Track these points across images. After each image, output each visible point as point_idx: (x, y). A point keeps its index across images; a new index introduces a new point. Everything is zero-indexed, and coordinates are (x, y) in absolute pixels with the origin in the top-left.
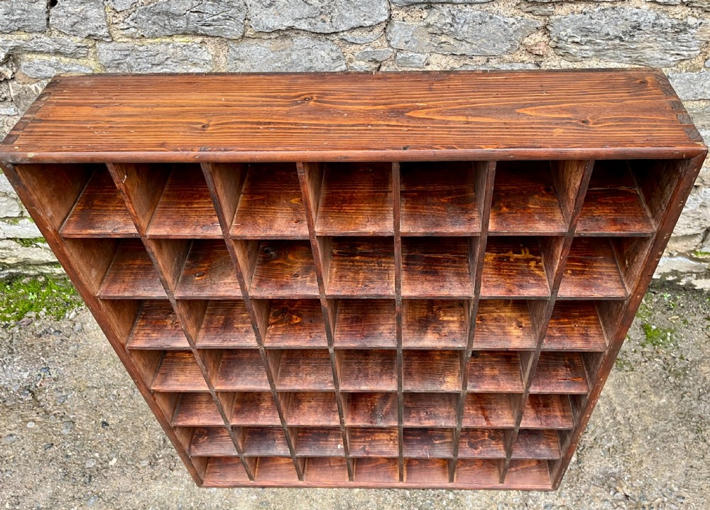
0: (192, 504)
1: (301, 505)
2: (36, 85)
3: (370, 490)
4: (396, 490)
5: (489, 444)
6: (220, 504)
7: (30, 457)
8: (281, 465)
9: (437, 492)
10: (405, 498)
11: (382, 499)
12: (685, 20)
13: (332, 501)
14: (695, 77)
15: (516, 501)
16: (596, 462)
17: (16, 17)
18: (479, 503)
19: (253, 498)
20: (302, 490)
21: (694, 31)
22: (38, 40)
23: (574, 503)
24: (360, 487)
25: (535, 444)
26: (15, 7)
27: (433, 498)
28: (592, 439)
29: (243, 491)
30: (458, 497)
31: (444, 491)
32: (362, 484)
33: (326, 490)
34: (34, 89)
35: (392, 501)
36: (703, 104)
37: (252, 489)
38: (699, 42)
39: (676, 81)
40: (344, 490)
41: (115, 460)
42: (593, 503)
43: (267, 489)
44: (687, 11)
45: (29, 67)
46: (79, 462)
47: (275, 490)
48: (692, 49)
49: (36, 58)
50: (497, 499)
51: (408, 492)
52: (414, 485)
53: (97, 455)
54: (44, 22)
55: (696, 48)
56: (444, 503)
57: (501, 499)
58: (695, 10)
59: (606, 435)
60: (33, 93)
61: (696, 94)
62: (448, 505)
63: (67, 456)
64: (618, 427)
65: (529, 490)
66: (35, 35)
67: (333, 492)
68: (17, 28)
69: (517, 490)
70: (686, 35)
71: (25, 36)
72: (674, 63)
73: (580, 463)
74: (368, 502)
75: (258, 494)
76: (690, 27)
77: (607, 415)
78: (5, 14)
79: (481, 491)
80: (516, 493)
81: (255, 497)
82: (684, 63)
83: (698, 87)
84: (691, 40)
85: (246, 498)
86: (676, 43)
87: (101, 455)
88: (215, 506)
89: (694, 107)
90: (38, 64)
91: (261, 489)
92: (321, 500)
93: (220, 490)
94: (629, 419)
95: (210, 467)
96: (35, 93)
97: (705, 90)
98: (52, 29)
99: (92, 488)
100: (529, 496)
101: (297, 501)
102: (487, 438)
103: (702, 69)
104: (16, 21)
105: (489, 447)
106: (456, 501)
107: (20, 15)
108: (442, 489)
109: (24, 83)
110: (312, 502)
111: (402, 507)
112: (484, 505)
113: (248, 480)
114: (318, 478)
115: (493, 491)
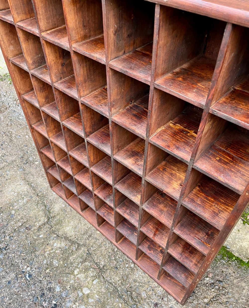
0: (45, 193)
1: (75, 221)
3: (103, 236)
4: (113, 245)
5: (158, 253)
6: (52, 199)
7: (18, 146)
9: (128, 259)
10: (113, 250)
11: (104, 243)
13: (86, 228)
15: (159, 293)
18: (141, 278)
19: (63, 205)
20: (80, 216)
24: (100, 232)
25: (180, 271)
27: (124, 260)
28: (225, 300)
29: (62, 201)
30: (135, 268)
31: (131, 261)
32: (101, 231)
33: (88, 223)
35: (107, 247)
37: (66, 202)
40: (94, 228)
41: (38, 162)
43: (70, 207)
46: (29, 156)
47: (72, 209)
50: (151, 284)
51: (116, 249)
52: (120, 248)
53: (35, 157)
56: (127, 266)
57: (153, 286)
62: (128, 267)
63: (27, 152)
65: (169, 294)
67: (89, 225)
69: (164, 289)
73: (208, 305)
74: (99, 240)
75: (66, 206)
79: (147, 275)
80: (162, 290)
81: (64, 206)
85: (61, 204)
87: (35, 158)
88: (50, 198)
91: (68, 205)
92: (83, 225)
93: (56, 195)
99: (25, 166)
100: (167, 297)
101: (75, 219)
102: (159, 250)
105: (157, 254)
106: (132, 269)
108: (131, 260)
110: (80, 223)
111: (109, 252)
112: (143, 281)
113: (65, 198)
114: (88, 216)
115: (152, 280)
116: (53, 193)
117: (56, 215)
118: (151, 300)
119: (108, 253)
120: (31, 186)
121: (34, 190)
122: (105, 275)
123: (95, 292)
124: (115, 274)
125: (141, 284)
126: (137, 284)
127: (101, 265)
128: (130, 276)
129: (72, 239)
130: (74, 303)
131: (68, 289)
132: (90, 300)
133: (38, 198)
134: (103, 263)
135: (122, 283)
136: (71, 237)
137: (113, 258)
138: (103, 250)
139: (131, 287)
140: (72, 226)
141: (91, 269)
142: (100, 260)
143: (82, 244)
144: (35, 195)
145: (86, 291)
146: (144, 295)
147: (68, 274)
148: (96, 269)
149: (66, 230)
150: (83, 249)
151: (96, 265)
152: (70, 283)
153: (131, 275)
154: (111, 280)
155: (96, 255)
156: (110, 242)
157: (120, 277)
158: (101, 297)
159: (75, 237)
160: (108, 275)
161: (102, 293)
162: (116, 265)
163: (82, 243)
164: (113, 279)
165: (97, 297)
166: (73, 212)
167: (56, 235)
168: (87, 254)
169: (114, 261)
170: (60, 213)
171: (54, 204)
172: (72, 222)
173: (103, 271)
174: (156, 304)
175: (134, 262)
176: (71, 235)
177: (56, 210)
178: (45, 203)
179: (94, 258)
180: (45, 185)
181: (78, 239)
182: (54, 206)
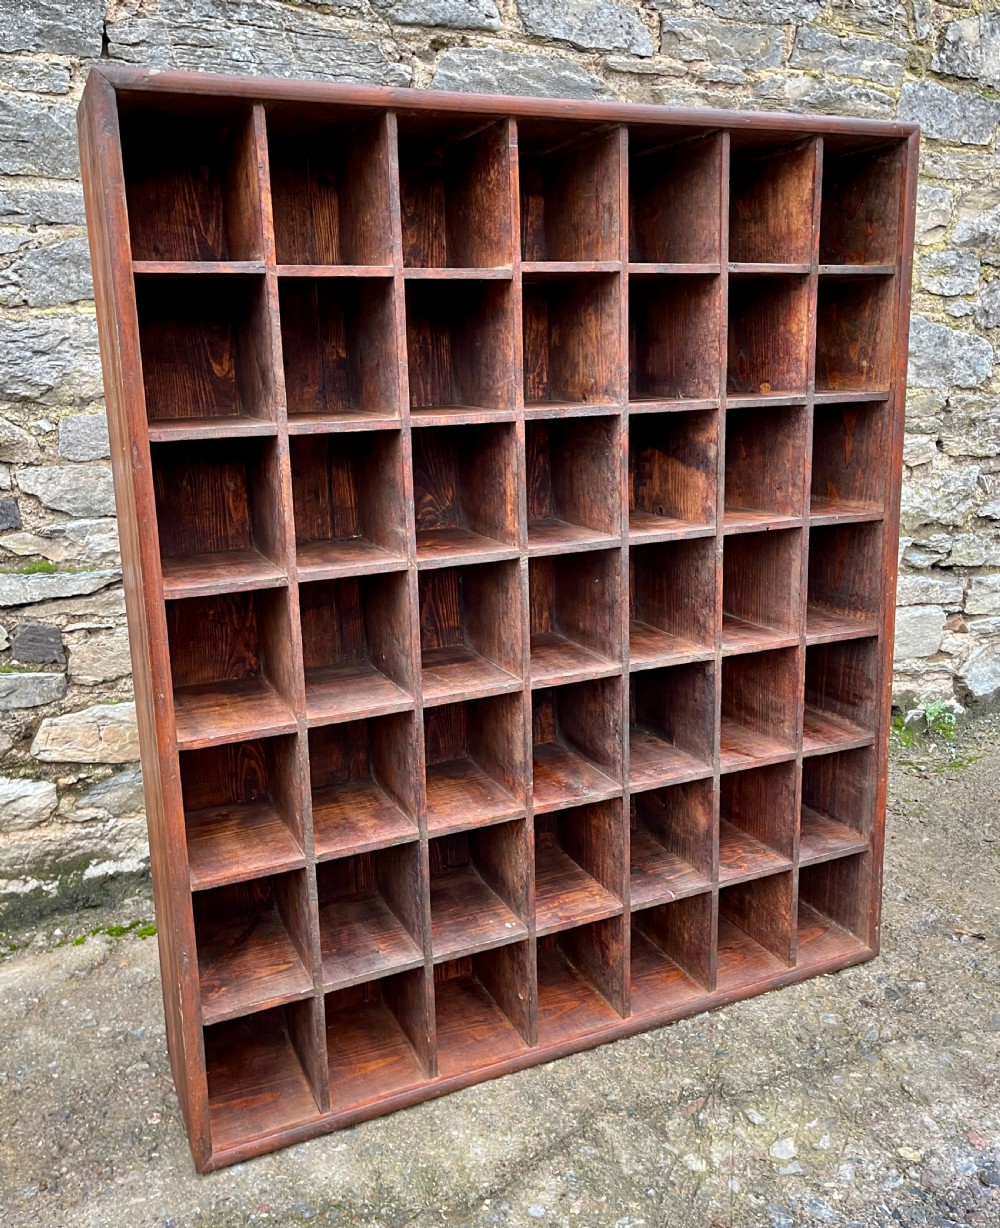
1: (454, 1121)
3: (574, 1056)
6: (266, 1187)
8: (374, 1071)
9: (697, 1020)
10: (646, 1045)
11: (606, 1060)
13: (512, 1094)
18: (775, 1008)
19: (337, 1149)
20: (441, 1102)
23: (914, 964)
30: (736, 1013)
31: (707, 1013)
33: (490, 1083)
35: (628, 1056)
37: (328, 1138)
42: (941, 955)
43: (362, 1129)
47: (380, 1123)
50: (800, 996)
56: (721, 1028)
57: (806, 994)
67: (506, 1082)
74: (585, 1072)
75: (347, 1141)
79: (767, 994)
80: (822, 980)
81: (343, 1148)
85: (324, 1156)
88: (256, 1191)
91: (348, 1133)
92: (490, 1100)
93: (252, 1165)
101: (442, 1120)
106: (738, 1020)
108: (702, 1012)
110: (474, 1109)
111: (652, 1056)
112: (785, 1009)
113: (317, 1114)
114: (465, 1064)
115: (785, 990)
116: (230, 1178)
117: (373, 1184)
118: (852, 1008)
119: (653, 1061)
122: (738, 1085)
123: (795, 1126)
124: (740, 1062)
125: (795, 1015)
126: (793, 1022)
127: (694, 1086)
128: (759, 1030)
129: (539, 1148)
130: (826, 1193)
131: (761, 1201)
132: (825, 1142)
134: (688, 1081)
135: (780, 1054)
136: (525, 1149)
137: (680, 1051)
138: (632, 1070)
140: (472, 1135)
141: (701, 1116)
142: (673, 1087)
143: (579, 1123)
145: (785, 1149)
146: (832, 1020)
147: (699, 1192)
148: (706, 1102)
149: (483, 1161)
150: (602, 1124)
151: (689, 1102)
152: (739, 1193)
153: (754, 1028)
154: (759, 1075)
155: (646, 1094)
156: (611, 1046)
157: (757, 1052)
158: (817, 1113)
159: (538, 1135)
160: (740, 1077)
161: (806, 1107)
162: (704, 1050)
163: (575, 1122)
164: (759, 1068)
165: (814, 1123)
167: (488, 1202)
168: (630, 1116)
169: (692, 1051)
170: (371, 1168)
171: (302, 1182)
172: (455, 1133)
173: (721, 1089)
174: (865, 1003)
175: (713, 1008)
176: (521, 1147)
177: (348, 1178)
178: (265, 1215)
179: (658, 1099)
180: (143, 1200)
181: (549, 1131)
182: (313, 1185)
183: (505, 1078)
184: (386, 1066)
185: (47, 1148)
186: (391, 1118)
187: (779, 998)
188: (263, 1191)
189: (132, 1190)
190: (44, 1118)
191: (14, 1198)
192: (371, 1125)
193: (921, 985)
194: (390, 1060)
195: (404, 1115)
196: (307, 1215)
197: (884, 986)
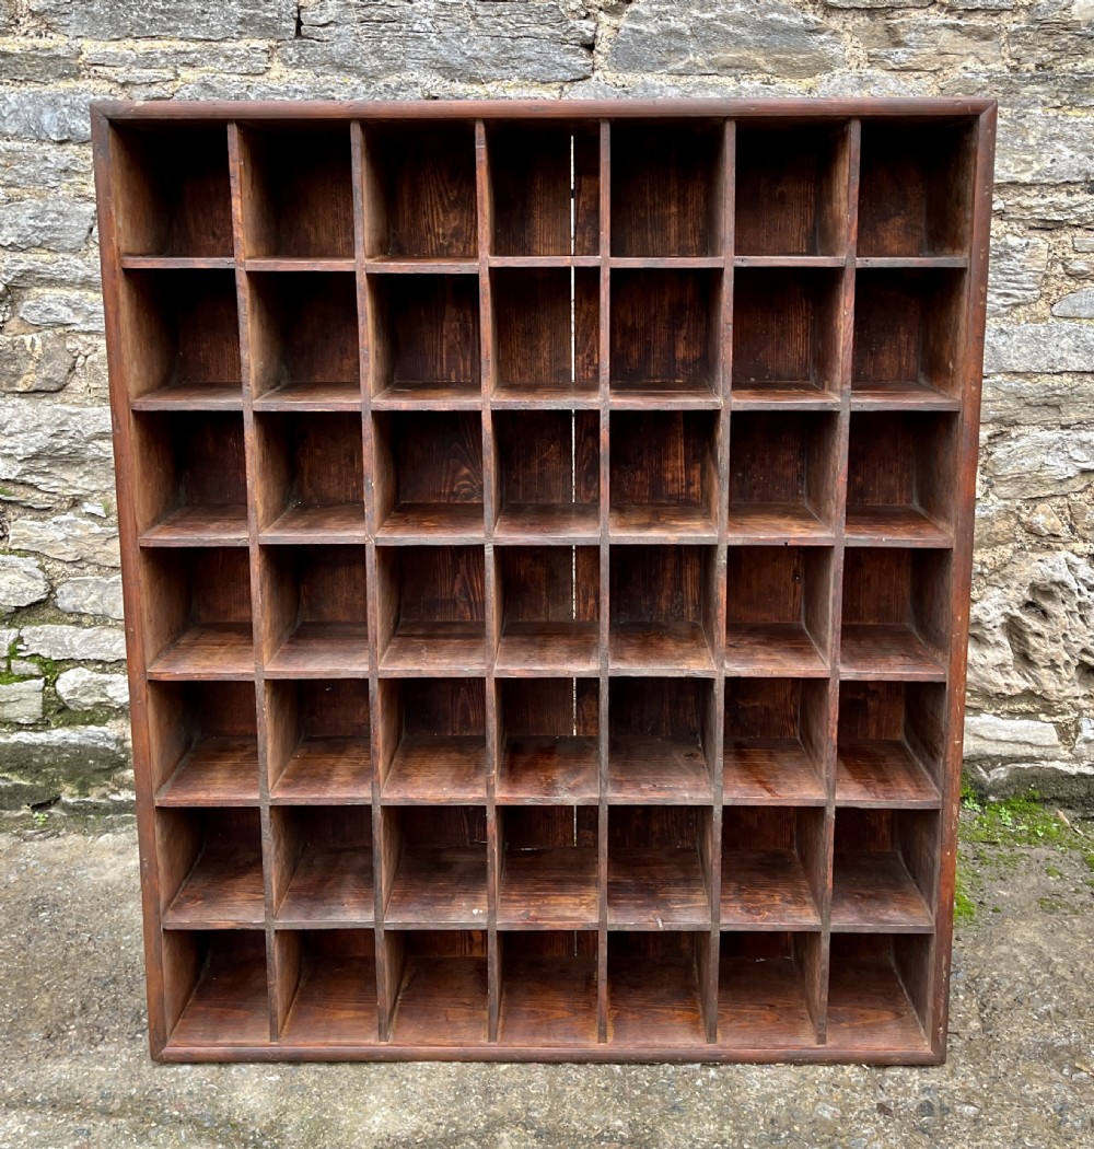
2: (34, 335)
8: (340, 1020)
12: (1003, 240)
13: (448, 1080)
14: (1043, 331)
16: (1024, 1028)
17: (43, 224)
19: (270, 1078)
20: (383, 1067)
21: (1019, 256)
22: (65, 263)
23: (985, 1086)
26: (50, 207)
29: (251, 1069)
30: (729, 1075)
31: (698, 1066)
33: (437, 1064)
34: (28, 342)
35: (583, 1081)
36: (1067, 379)
37: (271, 1066)
38: (1032, 274)
39: (1015, 337)
40: (475, 1066)
42: (1028, 1086)
43: (304, 1068)
44: (1002, 226)
45: (33, 308)
47: (323, 1068)
48: (1026, 286)
49: (49, 294)
50: (815, 1078)
54: (84, 233)
55: (1031, 286)
56: (699, 1083)
57: (823, 1078)
58: (1014, 225)
59: (1038, 993)
60: (24, 350)
61: (1052, 360)
62: (706, 1085)
64: (1062, 984)
65: (881, 1064)
66: (62, 255)
67: (453, 1067)
68: (39, 242)
69: (858, 1063)
70: (1010, 263)
71: (47, 257)
72: (1005, 310)
74: (530, 1082)
75: (283, 1074)
76: (1014, 249)
77: (1033, 967)
78: (31, 218)
79: (779, 1066)
80: (856, 1069)
81: (275, 1078)
82: (1020, 311)
83: (1052, 349)
84: (1019, 270)
85: (257, 1080)
86: (1000, 276)
88: (185, 1091)
89: (1056, 384)
90: (50, 301)
91: (290, 1067)
92: (424, 1079)
94: (1083, 974)
95: (183, 1023)
96: (29, 349)
97: (1065, 356)
98: (91, 246)
100: (885, 1076)
101: (371, 1082)
103: (1050, 320)
104: (42, 230)
105: (784, 912)
106: (726, 1081)
107: (52, 220)
108: (693, 1061)
109: (16, 335)
110: (404, 1083)
111: (606, 1089)
112: (785, 1086)
113: (267, 1041)
114: (420, 1038)
115: (805, 1067)
116: (176, 1073)
117: (274, 1118)
118: (861, 1108)
119: (603, 1093)
120: (34, 1104)
121: (69, 1108)
124: (688, 1122)
125: (791, 1095)
126: (782, 1101)
127: (620, 1130)
128: (738, 1098)
129: (430, 1136)
133: (124, 1121)
134: (619, 1123)
135: (737, 1129)
136: (416, 1133)
137: (637, 1092)
138: (575, 1095)
139: (772, 1121)
140: (384, 1104)
142: (600, 1123)
143: (485, 1126)
144: (92, 1117)
146: (827, 1113)
149: (375, 1130)
150: (504, 1136)
151: (602, 1143)
153: (735, 1094)
155: (569, 1121)
156: (576, 1066)
157: (714, 1119)
159: (439, 1124)
160: (673, 1137)
162: (662, 1099)
163: (482, 1124)
164: (701, 1135)
166: (339, 1074)
168: (536, 1136)
169: (649, 1097)
170: (284, 1103)
171: (223, 1096)
172: (372, 1097)
173: (646, 1141)
174: (882, 1109)
175: (708, 1061)
176: (415, 1129)
177: (259, 1106)
178: (176, 1113)
179: (575, 1131)
180: (104, 1069)
181: (452, 1124)
182: (230, 1101)
183: (454, 1064)
184: (353, 1018)
185: (74, 1005)
186: (334, 1067)
187: (788, 1075)
188: (190, 1093)
189: (102, 1059)
190: (89, 980)
191: (24, 1038)
192: (313, 1067)
193: (970, 1110)
194: (361, 1014)
195: (346, 1069)
196: (207, 1125)
197: (923, 1098)
